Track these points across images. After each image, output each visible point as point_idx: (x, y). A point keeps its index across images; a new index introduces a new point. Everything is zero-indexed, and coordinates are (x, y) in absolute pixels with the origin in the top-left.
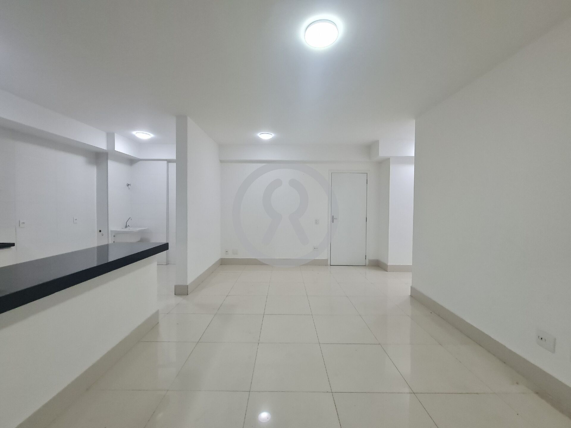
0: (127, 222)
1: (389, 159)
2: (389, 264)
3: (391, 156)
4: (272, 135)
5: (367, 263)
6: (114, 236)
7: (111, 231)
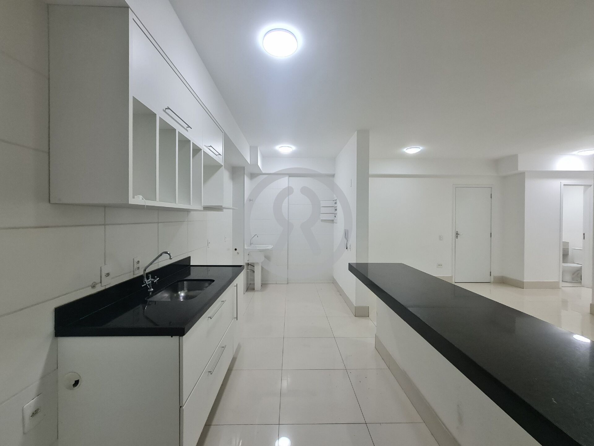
1: (525, 172)
2: (524, 281)
3: (526, 171)
4: (419, 148)
5: (492, 280)
6: (248, 255)
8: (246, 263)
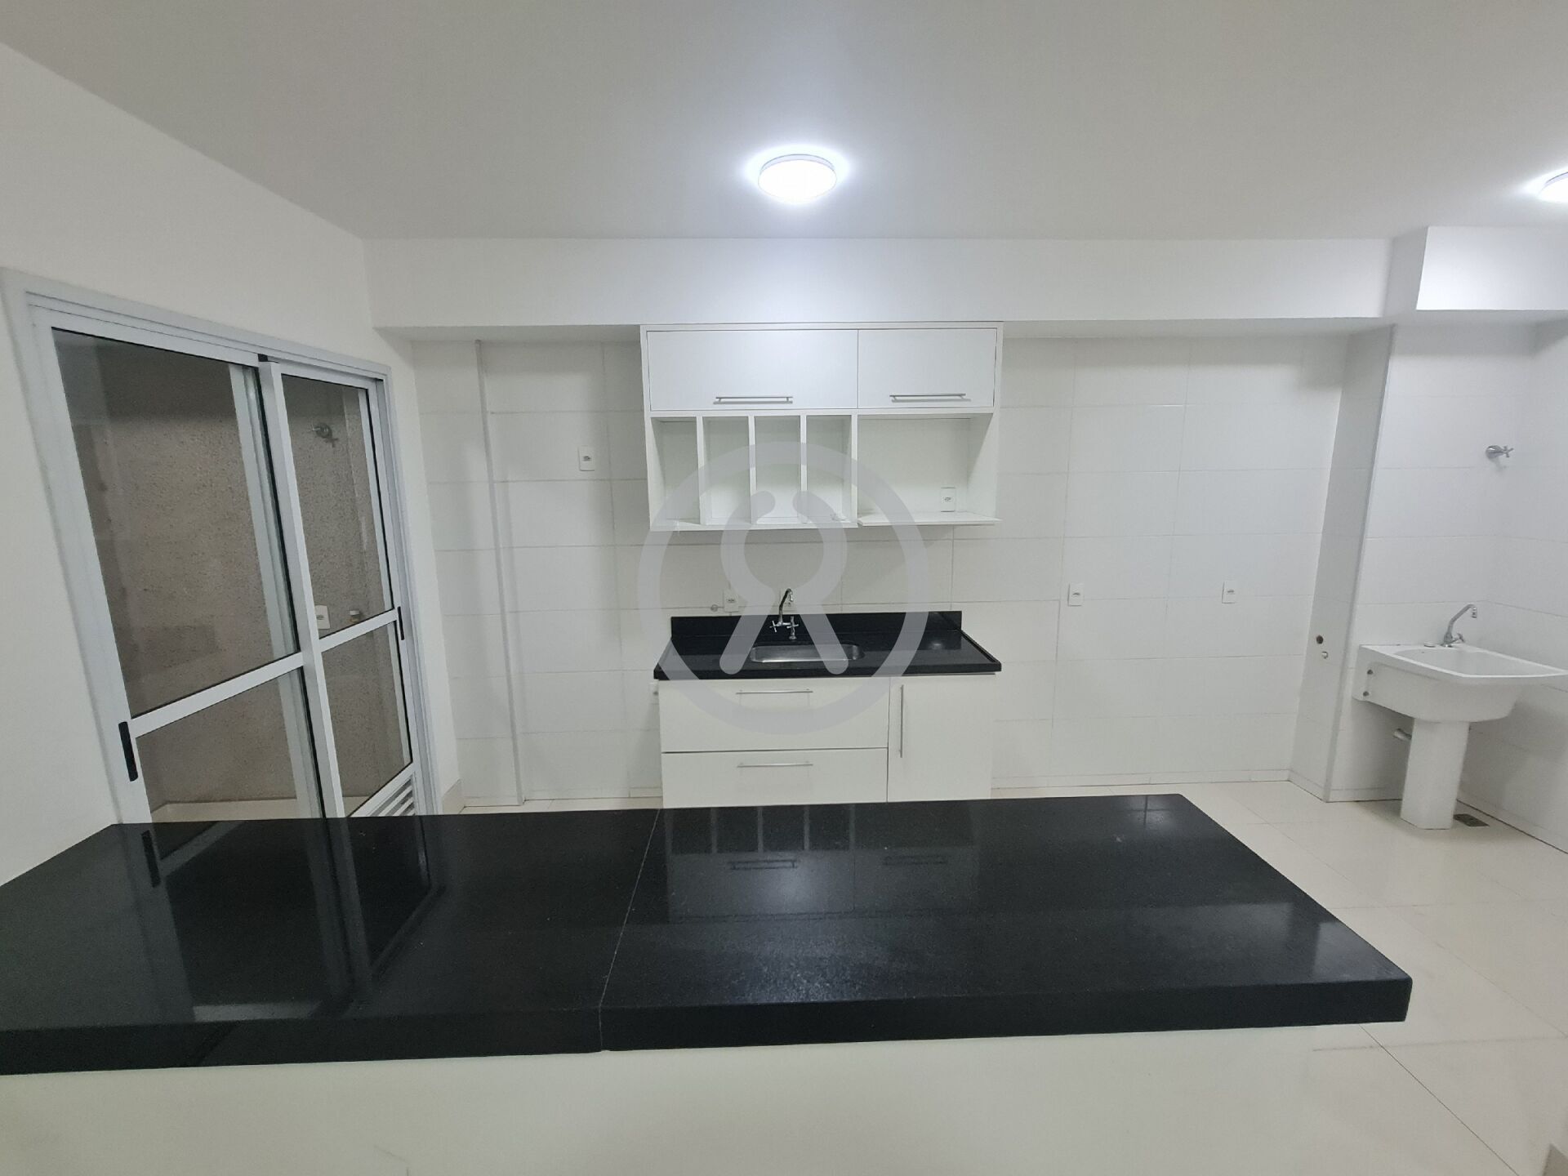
0: (1454, 620)
6: (1370, 672)
7: (1361, 649)
8: (1355, 700)
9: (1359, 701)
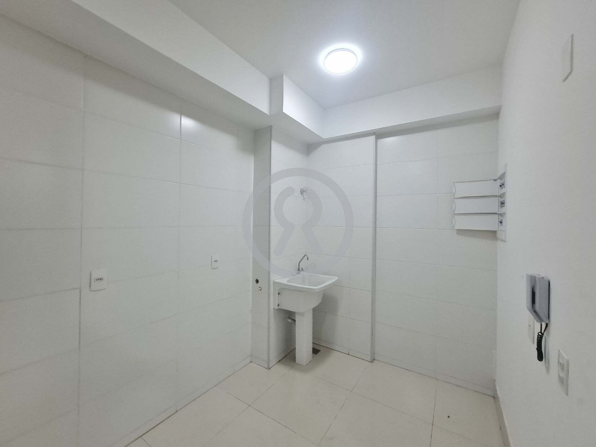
0: (300, 262)
6: (279, 294)
7: (275, 283)
8: (274, 309)
9: (275, 309)
